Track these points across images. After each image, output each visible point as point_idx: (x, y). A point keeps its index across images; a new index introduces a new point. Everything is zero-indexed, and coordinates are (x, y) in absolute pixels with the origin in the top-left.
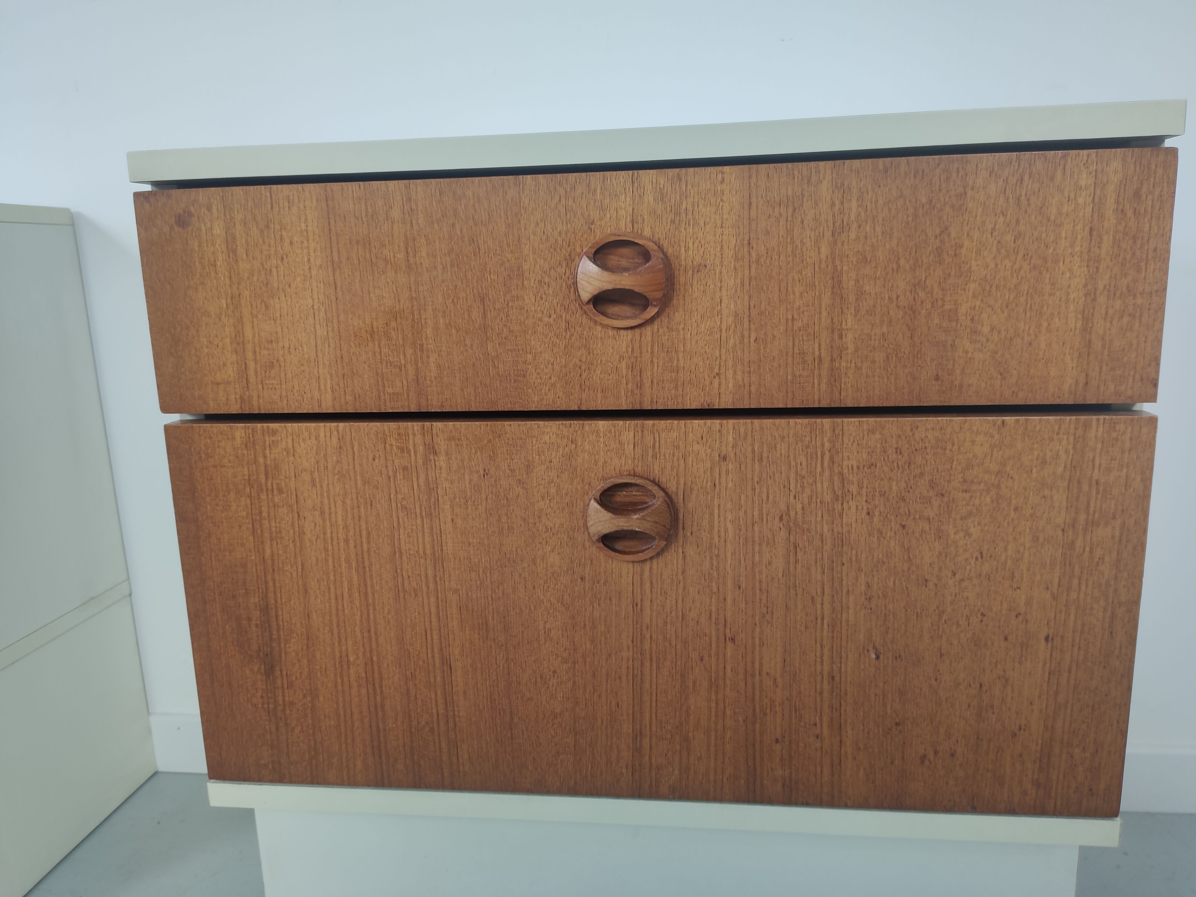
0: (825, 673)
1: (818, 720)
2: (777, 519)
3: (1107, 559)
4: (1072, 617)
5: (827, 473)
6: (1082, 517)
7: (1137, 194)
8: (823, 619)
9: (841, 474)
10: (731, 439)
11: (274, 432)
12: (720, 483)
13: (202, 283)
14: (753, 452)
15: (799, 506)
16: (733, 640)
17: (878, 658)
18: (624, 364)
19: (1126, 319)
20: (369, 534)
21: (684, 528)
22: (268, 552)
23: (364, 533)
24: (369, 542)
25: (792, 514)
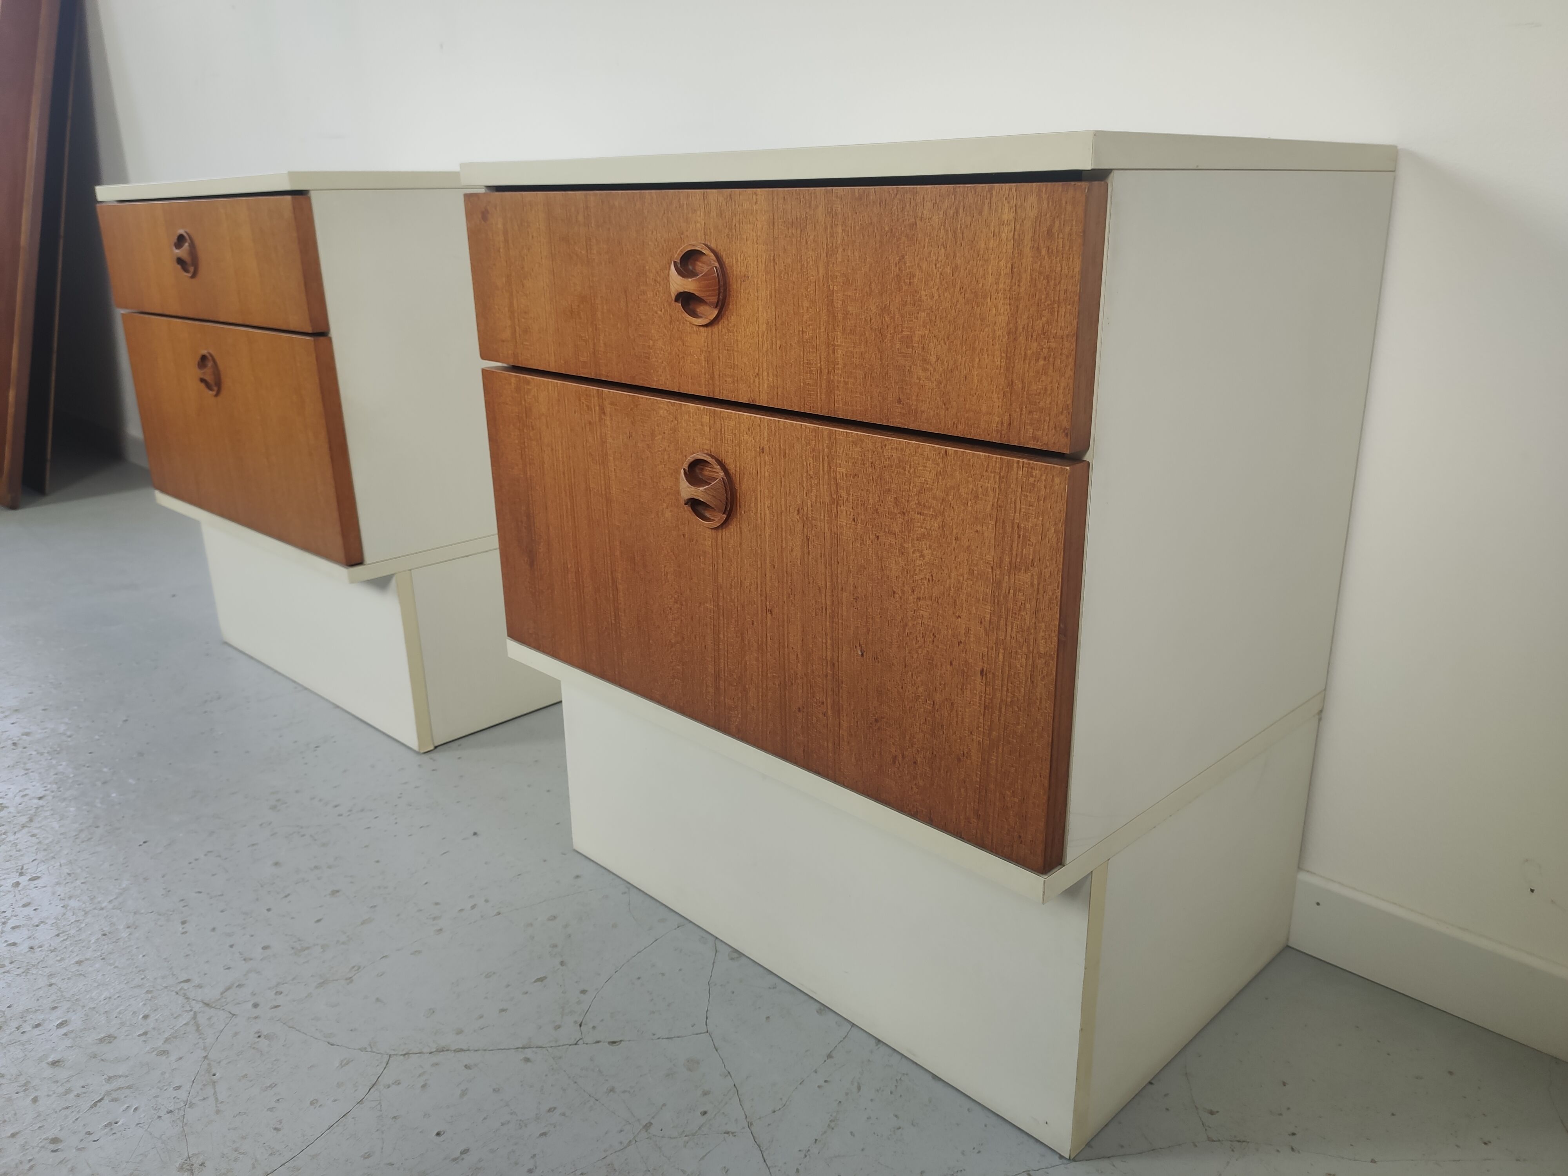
0: (829, 659)
1: (824, 700)
2: (796, 513)
3: (1028, 606)
4: (1001, 656)
5: (826, 477)
6: (1007, 559)
7: (1050, 232)
8: (826, 609)
9: (835, 478)
10: (766, 434)
11: (528, 382)
12: (760, 472)
13: (494, 265)
14: (780, 448)
15: (809, 504)
16: (771, 612)
17: (862, 655)
18: (702, 357)
19: (1041, 362)
20: (574, 471)
21: (740, 507)
22: (529, 474)
23: (572, 470)
24: (574, 478)
25: (805, 509)
